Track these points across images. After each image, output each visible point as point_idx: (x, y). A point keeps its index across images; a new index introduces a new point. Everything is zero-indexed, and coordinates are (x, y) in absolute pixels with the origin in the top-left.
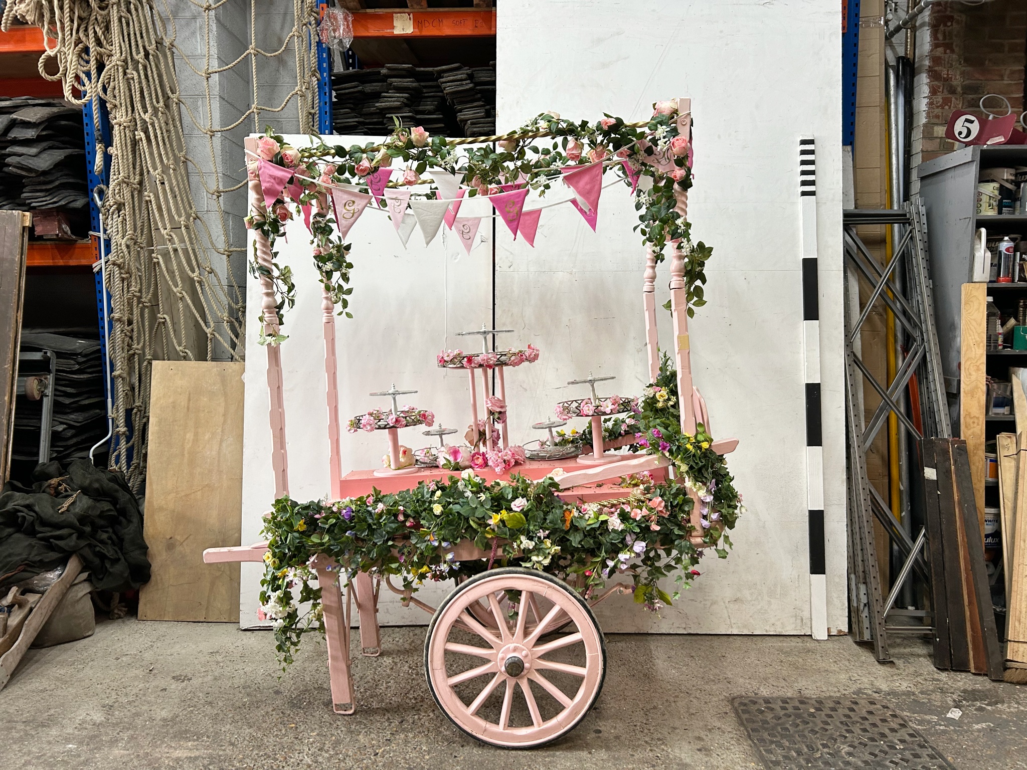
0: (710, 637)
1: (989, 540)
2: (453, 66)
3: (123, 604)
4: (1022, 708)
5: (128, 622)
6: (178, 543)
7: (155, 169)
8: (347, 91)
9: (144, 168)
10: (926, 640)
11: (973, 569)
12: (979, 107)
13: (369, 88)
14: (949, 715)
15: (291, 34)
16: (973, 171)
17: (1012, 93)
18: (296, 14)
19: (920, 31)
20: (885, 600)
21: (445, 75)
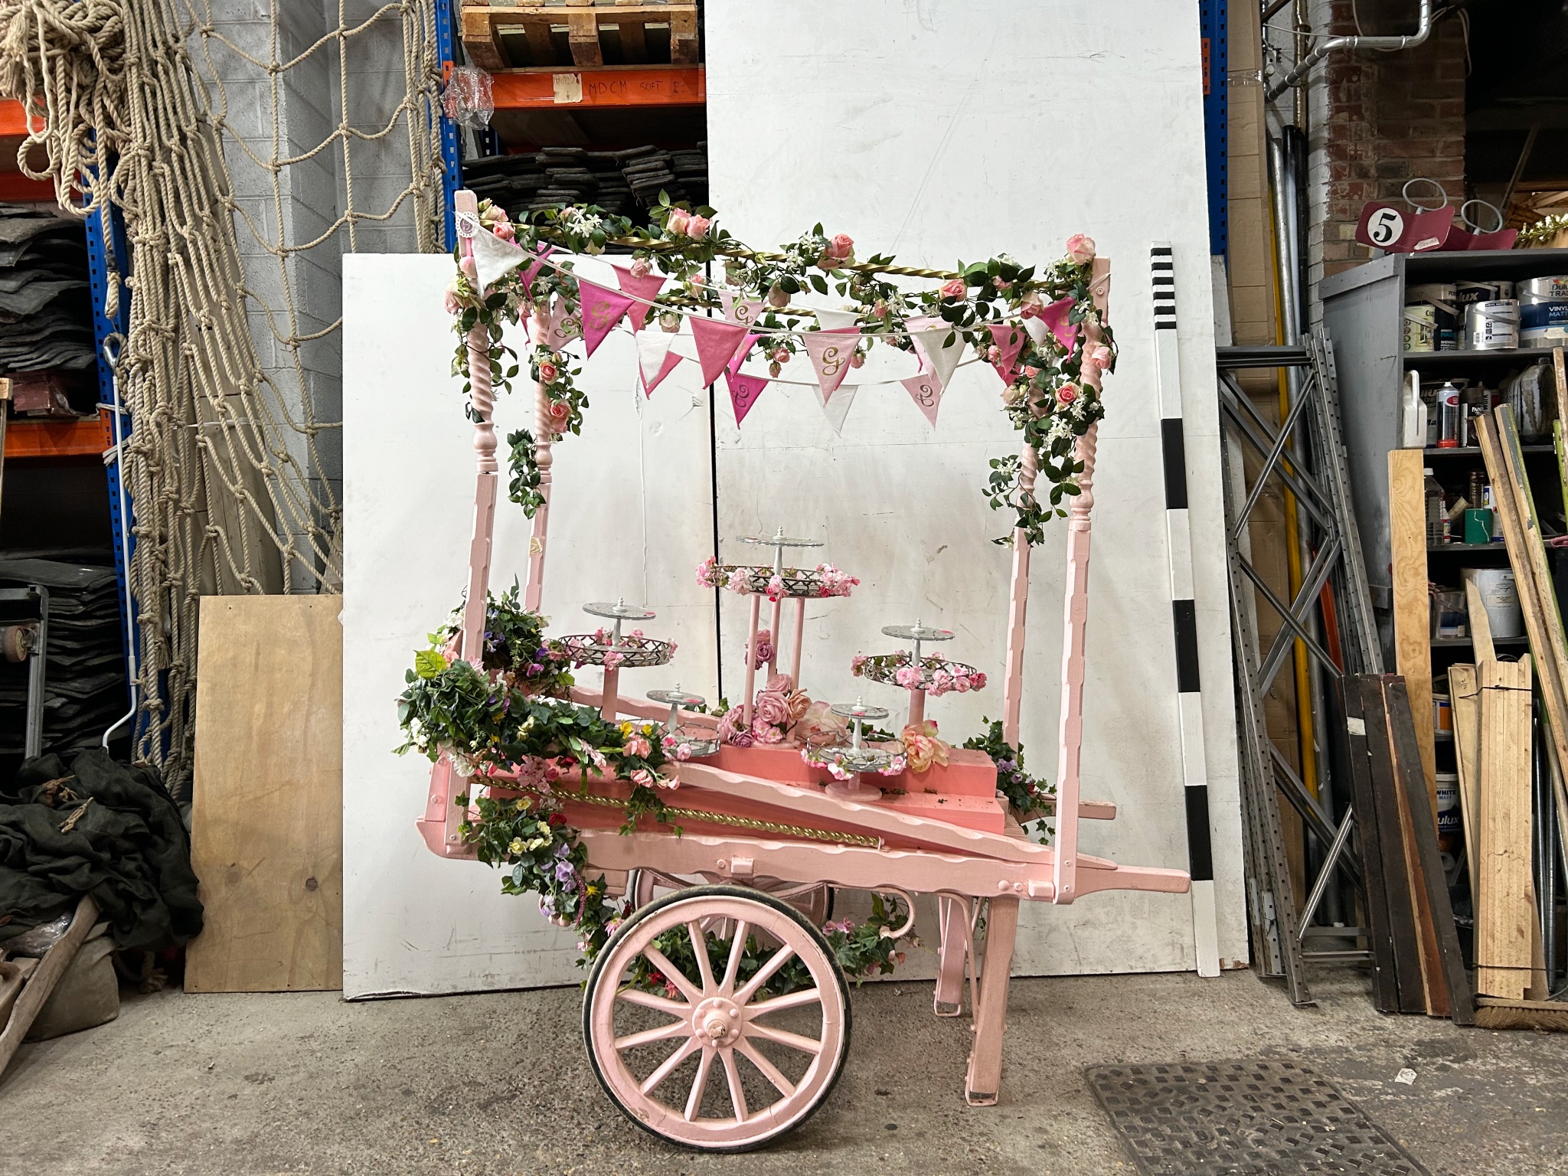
0: (1049, 980)
1: (1445, 820)
2: (643, 148)
3: (161, 970)
4: (1503, 1065)
5: (169, 997)
6: (244, 872)
7: (199, 308)
8: (486, 187)
9: (182, 307)
10: (1362, 971)
11: (1423, 863)
12: (1402, 196)
13: (518, 182)
14: (1399, 1079)
15: (401, 106)
16: (1397, 288)
17: (1448, 174)
18: (408, 77)
19: (1314, 88)
20: (1300, 913)
21: (633, 162)
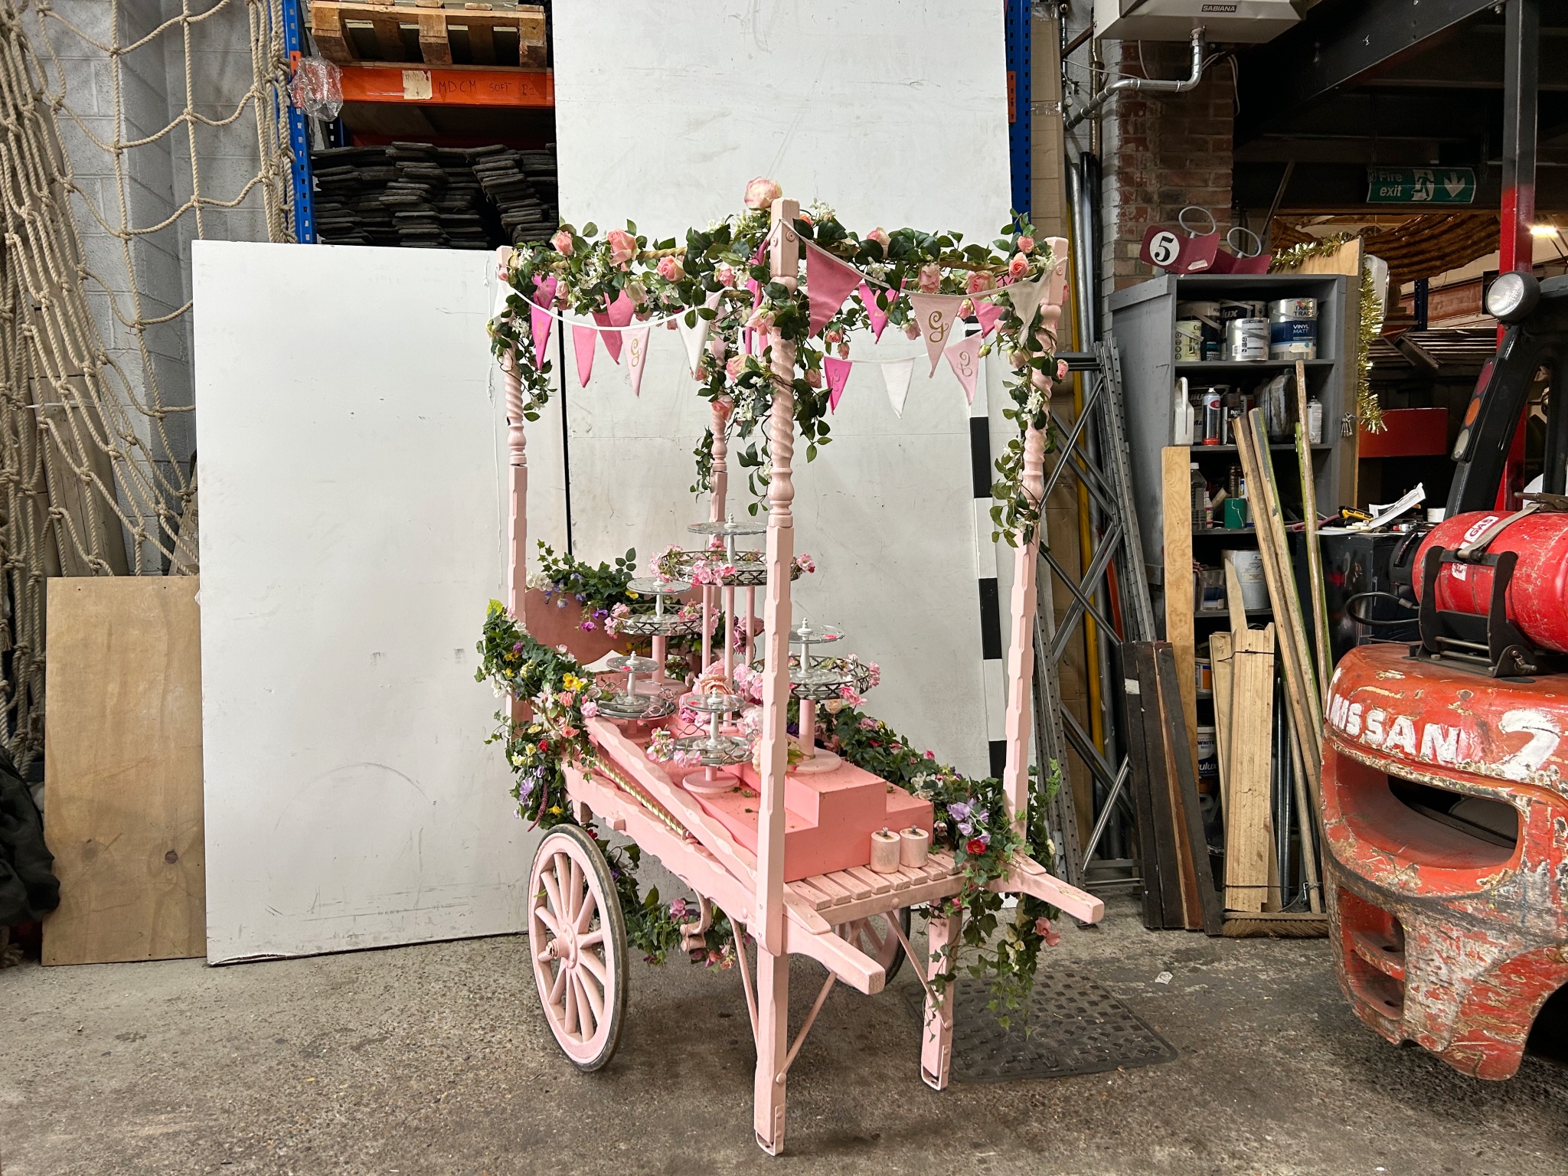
1: (1206, 767)
2: (493, 147)
3: (16, 945)
5: (27, 970)
6: (102, 847)
7: (39, 289)
8: (335, 178)
9: (21, 288)
11: (1184, 802)
12: (1178, 221)
13: (368, 173)
14: (1158, 980)
15: (248, 95)
16: (1169, 306)
17: (1217, 203)
18: (255, 66)
19: (1107, 120)
20: (1084, 850)
21: (482, 160)
